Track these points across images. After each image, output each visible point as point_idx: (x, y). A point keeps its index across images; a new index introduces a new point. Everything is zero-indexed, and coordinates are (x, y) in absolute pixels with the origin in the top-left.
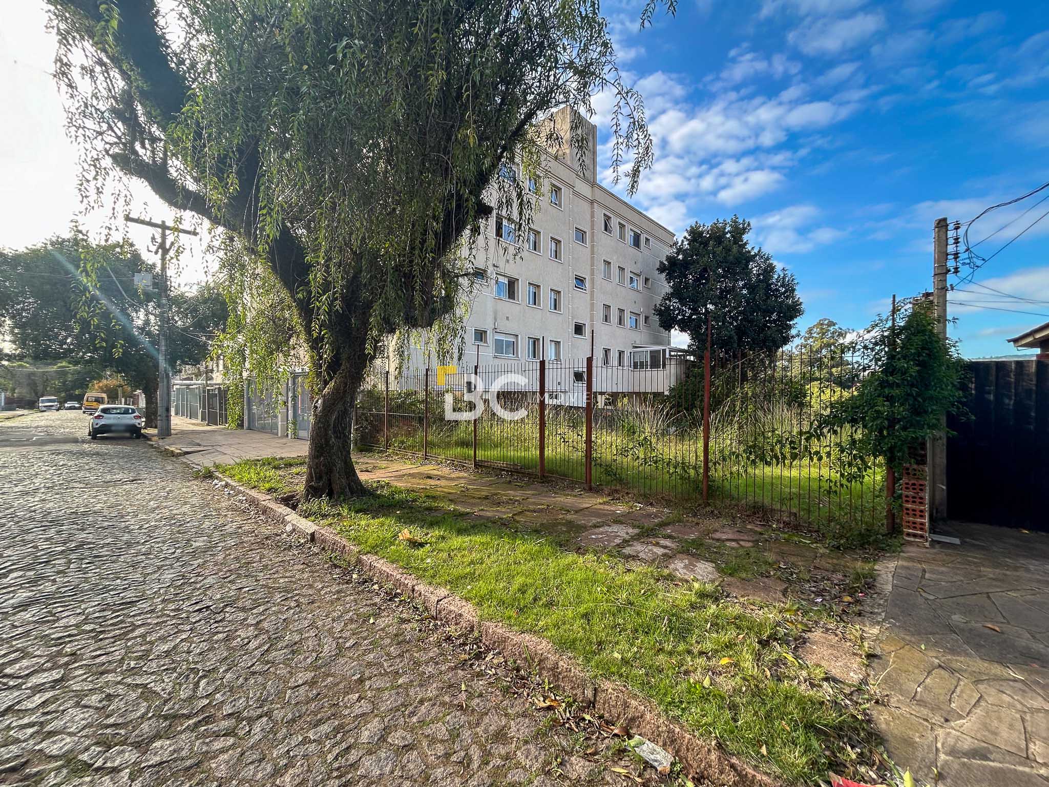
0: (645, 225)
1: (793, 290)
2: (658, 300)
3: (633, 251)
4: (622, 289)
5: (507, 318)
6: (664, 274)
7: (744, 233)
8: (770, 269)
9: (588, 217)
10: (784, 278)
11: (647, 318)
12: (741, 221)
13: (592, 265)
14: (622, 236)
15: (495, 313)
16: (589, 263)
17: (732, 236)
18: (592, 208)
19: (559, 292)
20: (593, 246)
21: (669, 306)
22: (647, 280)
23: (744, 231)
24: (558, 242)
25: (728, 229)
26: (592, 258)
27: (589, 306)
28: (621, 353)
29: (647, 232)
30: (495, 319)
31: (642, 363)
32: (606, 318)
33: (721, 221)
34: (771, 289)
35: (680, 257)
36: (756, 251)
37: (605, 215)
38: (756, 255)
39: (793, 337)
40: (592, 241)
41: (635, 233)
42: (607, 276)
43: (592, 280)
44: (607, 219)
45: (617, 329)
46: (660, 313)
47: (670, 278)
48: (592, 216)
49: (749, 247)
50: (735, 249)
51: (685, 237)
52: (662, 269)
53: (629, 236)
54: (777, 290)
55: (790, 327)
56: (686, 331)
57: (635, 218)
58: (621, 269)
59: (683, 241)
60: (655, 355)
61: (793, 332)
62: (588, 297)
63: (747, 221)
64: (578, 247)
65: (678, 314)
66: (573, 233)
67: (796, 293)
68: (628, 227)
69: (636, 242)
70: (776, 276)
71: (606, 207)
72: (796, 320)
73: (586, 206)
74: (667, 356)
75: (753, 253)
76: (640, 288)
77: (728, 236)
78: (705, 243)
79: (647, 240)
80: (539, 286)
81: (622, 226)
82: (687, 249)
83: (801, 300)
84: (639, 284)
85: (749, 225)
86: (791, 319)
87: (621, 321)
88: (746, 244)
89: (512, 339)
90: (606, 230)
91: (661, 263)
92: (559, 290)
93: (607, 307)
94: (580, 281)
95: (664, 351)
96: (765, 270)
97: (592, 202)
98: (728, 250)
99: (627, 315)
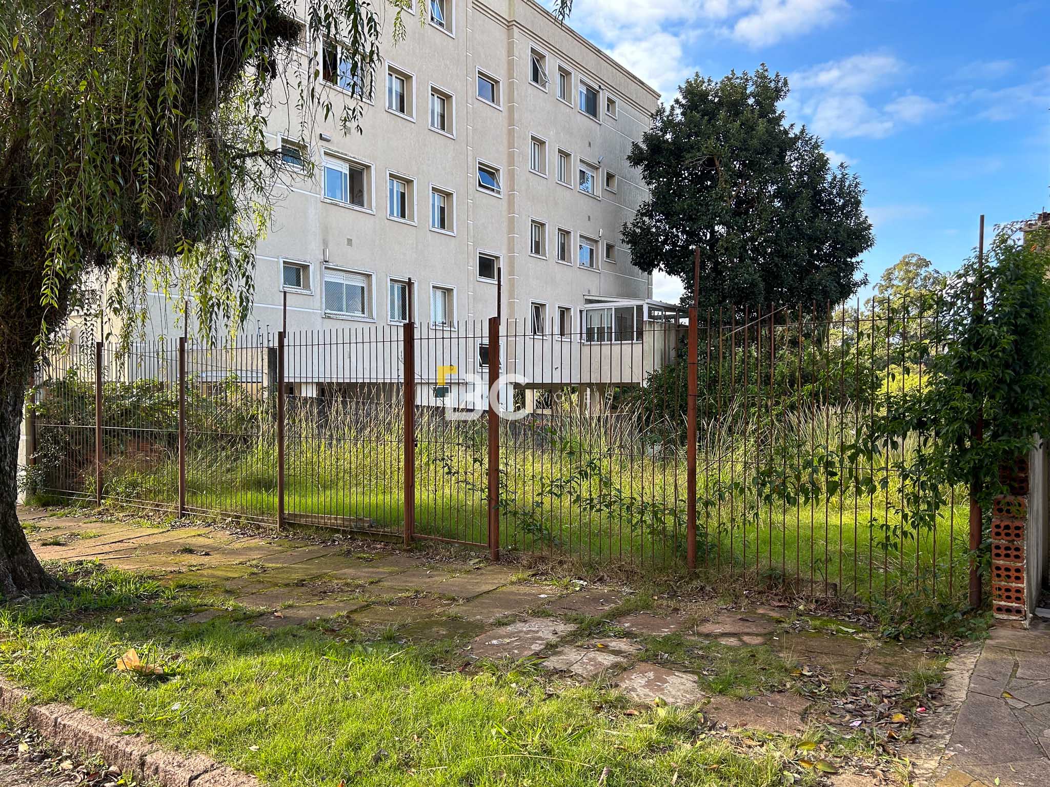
0: (607, 74)
1: (858, 203)
2: (630, 216)
3: (583, 121)
4: (568, 193)
5: (350, 241)
6: (640, 168)
7: (777, 98)
8: (819, 165)
9: (502, 53)
10: (842, 181)
11: (610, 248)
12: (771, 75)
13: (511, 145)
14: (565, 93)
15: (325, 230)
16: (505, 142)
17: (757, 102)
18: (510, 36)
19: (449, 195)
20: (511, 110)
21: (649, 228)
22: (610, 177)
23: (777, 93)
24: (445, 98)
25: (750, 89)
26: (511, 133)
27: (505, 225)
28: (564, 312)
29: (612, 88)
30: (325, 243)
31: (601, 330)
32: (537, 247)
33: (739, 74)
34: (820, 201)
35: (668, 136)
36: (797, 130)
37: (533, 50)
38: (797, 138)
39: (856, 285)
40: (511, 99)
41: (589, 89)
42: (539, 167)
43: (511, 175)
44: (537, 60)
45: (557, 267)
46: (632, 239)
47: (651, 175)
48: (510, 52)
49: (785, 124)
50: (762, 125)
51: (677, 101)
52: (636, 158)
53: (578, 92)
54: (831, 202)
55: (851, 268)
56: (678, 273)
57: (590, 60)
58: (564, 155)
59: (673, 108)
60: (623, 316)
61: (857, 276)
62: (504, 204)
63: (782, 76)
64: (484, 108)
65: (665, 242)
66: (474, 81)
67: (862, 207)
68: (576, 76)
69: (591, 107)
70: (829, 178)
71: (534, 36)
72: (861, 256)
73: (499, 32)
74: (646, 318)
75: (791, 135)
76: (598, 192)
77: (751, 101)
78: (711, 114)
79: (611, 102)
80: (409, 182)
81: (565, 74)
82: (679, 123)
83: (869, 221)
84: (598, 184)
85: (786, 83)
86: (854, 253)
87: (563, 253)
88: (781, 117)
89: (359, 282)
90: (536, 78)
91: (636, 146)
92: (449, 189)
93: (539, 226)
94: (488, 175)
95: (640, 308)
96: (812, 166)
97: (509, 25)
98: (750, 128)
99: (575, 242)
